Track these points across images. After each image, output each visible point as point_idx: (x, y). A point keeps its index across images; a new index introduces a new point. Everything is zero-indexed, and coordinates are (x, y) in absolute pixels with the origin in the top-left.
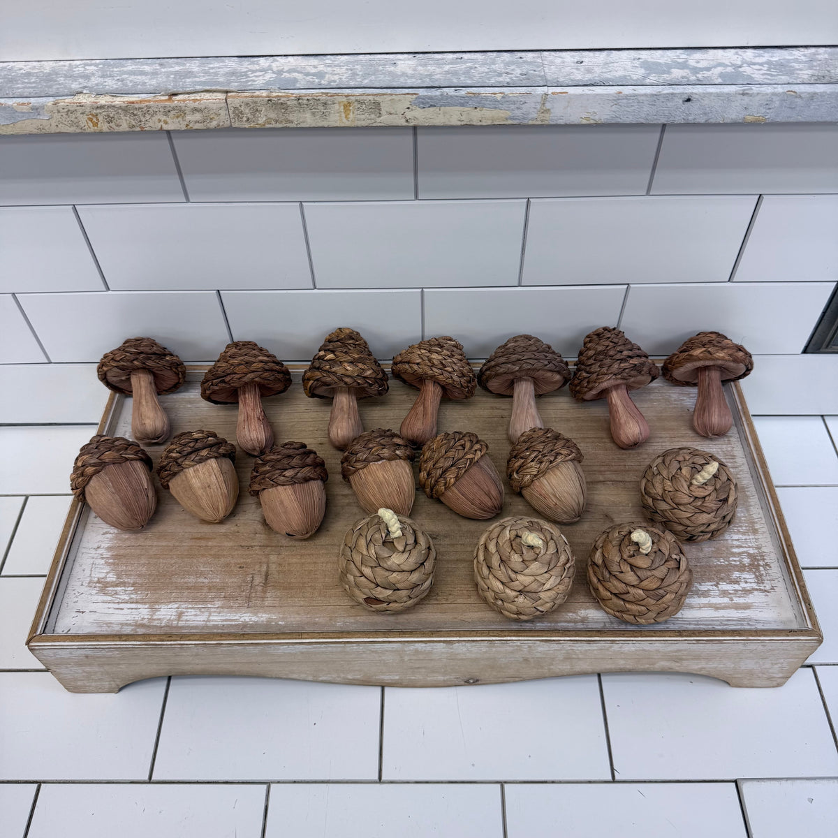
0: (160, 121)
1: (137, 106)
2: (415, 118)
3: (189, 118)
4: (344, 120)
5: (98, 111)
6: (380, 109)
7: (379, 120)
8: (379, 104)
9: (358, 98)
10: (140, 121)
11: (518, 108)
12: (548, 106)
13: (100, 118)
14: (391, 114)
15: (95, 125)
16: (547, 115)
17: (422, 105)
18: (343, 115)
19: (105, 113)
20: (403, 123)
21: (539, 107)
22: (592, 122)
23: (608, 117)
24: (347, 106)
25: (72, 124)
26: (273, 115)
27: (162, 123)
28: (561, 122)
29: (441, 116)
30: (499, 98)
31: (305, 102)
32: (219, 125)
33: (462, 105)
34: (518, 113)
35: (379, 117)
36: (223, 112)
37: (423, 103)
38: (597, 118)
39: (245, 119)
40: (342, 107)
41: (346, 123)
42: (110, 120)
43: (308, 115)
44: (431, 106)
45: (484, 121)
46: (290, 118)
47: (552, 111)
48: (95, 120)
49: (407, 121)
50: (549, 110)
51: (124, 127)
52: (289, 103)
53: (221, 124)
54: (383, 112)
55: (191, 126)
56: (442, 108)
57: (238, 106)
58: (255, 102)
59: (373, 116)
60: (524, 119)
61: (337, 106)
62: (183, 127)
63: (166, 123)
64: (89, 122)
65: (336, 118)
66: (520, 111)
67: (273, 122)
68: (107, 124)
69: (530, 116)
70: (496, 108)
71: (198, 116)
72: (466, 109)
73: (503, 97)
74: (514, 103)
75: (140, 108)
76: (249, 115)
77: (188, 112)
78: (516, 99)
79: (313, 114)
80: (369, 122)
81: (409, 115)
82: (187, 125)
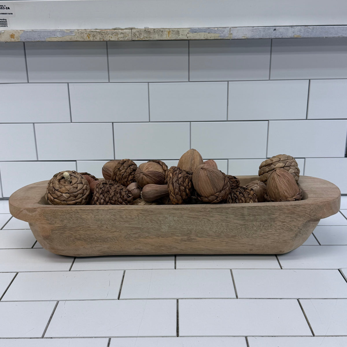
0: (110, 37)
1: (103, 31)
2: (190, 37)
3: (119, 36)
4: (168, 37)
5: (91, 33)
6: (179, 33)
7: (178, 37)
8: (179, 31)
9: (172, 30)
10: (104, 37)
11: (222, 33)
12: (231, 32)
13: (91, 35)
14: (182, 35)
15: (89, 38)
16: (231, 36)
17: (192, 32)
18: (168, 35)
19: (93, 34)
20: (186, 38)
21: (229, 32)
22: (246, 38)
23: (250, 36)
24: (169, 32)
25: (82, 37)
26: (145, 35)
27: (110, 38)
28: (236, 38)
29: (198, 36)
30: (216, 30)
31: (156, 31)
32: (128, 39)
33: (205, 32)
34: (222, 35)
35: (179, 36)
36: (130, 34)
37: (193, 31)
38: (247, 36)
39: (137, 37)
40: (167, 33)
41: (168, 39)
42: (94, 36)
43: (157, 35)
44: (195, 32)
45: (212, 37)
46: (151, 37)
47: (233, 34)
48: (89, 36)
49: (187, 38)
50: (232, 34)
51: (98, 39)
52: (151, 31)
53: (129, 38)
54: (180, 34)
55: (119, 39)
56: (199, 33)
57: (135, 32)
58: (140, 31)
59: (177, 36)
60: (224, 37)
61: (166, 32)
62: (117, 40)
63: (111, 37)
64: (87, 37)
65: (165, 37)
66: (223, 34)
67: (145, 38)
68: (93, 38)
69: (226, 36)
70: (215, 33)
71: (122, 35)
72: (206, 33)
73: (217, 29)
74: (221, 31)
75: (104, 32)
76: (138, 36)
77: (119, 34)
78: (221, 30)
79: (158, 35)
80: (176, 38)
81: (188, 35)
82: (118, 39)
